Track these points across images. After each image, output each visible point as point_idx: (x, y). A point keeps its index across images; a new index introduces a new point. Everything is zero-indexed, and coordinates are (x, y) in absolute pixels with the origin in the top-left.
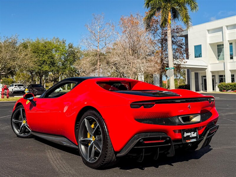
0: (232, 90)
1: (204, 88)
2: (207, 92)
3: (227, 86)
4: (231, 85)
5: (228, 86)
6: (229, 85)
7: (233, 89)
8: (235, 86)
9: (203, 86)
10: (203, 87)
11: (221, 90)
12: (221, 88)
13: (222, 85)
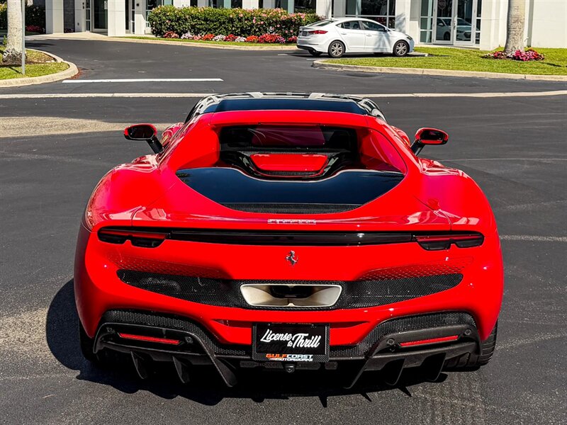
0: (196, 33)
1: (92, 20)
2: (106, 33)
3: (179, 19)
4: (193, 17)
5: (186, 20)
6: (187, 17)
7: (199, 29)
8: (206, 20)
9: (88, 12)
10: (88, 17)
11: (158, 32)
12: (161, 24)
13: (165, 15)
